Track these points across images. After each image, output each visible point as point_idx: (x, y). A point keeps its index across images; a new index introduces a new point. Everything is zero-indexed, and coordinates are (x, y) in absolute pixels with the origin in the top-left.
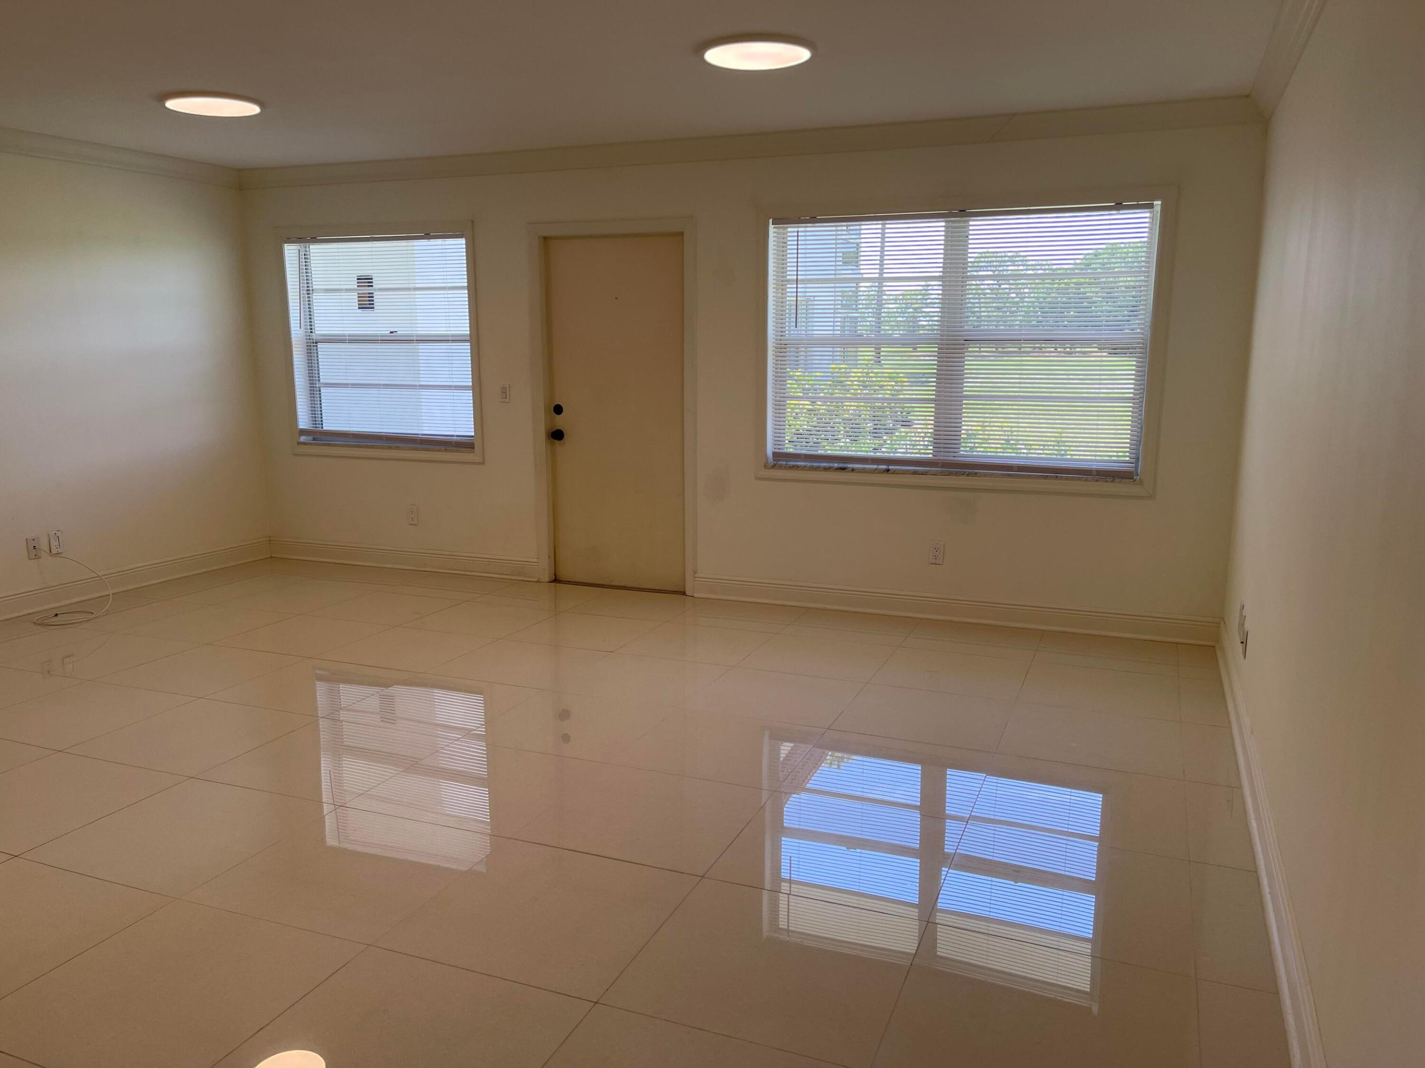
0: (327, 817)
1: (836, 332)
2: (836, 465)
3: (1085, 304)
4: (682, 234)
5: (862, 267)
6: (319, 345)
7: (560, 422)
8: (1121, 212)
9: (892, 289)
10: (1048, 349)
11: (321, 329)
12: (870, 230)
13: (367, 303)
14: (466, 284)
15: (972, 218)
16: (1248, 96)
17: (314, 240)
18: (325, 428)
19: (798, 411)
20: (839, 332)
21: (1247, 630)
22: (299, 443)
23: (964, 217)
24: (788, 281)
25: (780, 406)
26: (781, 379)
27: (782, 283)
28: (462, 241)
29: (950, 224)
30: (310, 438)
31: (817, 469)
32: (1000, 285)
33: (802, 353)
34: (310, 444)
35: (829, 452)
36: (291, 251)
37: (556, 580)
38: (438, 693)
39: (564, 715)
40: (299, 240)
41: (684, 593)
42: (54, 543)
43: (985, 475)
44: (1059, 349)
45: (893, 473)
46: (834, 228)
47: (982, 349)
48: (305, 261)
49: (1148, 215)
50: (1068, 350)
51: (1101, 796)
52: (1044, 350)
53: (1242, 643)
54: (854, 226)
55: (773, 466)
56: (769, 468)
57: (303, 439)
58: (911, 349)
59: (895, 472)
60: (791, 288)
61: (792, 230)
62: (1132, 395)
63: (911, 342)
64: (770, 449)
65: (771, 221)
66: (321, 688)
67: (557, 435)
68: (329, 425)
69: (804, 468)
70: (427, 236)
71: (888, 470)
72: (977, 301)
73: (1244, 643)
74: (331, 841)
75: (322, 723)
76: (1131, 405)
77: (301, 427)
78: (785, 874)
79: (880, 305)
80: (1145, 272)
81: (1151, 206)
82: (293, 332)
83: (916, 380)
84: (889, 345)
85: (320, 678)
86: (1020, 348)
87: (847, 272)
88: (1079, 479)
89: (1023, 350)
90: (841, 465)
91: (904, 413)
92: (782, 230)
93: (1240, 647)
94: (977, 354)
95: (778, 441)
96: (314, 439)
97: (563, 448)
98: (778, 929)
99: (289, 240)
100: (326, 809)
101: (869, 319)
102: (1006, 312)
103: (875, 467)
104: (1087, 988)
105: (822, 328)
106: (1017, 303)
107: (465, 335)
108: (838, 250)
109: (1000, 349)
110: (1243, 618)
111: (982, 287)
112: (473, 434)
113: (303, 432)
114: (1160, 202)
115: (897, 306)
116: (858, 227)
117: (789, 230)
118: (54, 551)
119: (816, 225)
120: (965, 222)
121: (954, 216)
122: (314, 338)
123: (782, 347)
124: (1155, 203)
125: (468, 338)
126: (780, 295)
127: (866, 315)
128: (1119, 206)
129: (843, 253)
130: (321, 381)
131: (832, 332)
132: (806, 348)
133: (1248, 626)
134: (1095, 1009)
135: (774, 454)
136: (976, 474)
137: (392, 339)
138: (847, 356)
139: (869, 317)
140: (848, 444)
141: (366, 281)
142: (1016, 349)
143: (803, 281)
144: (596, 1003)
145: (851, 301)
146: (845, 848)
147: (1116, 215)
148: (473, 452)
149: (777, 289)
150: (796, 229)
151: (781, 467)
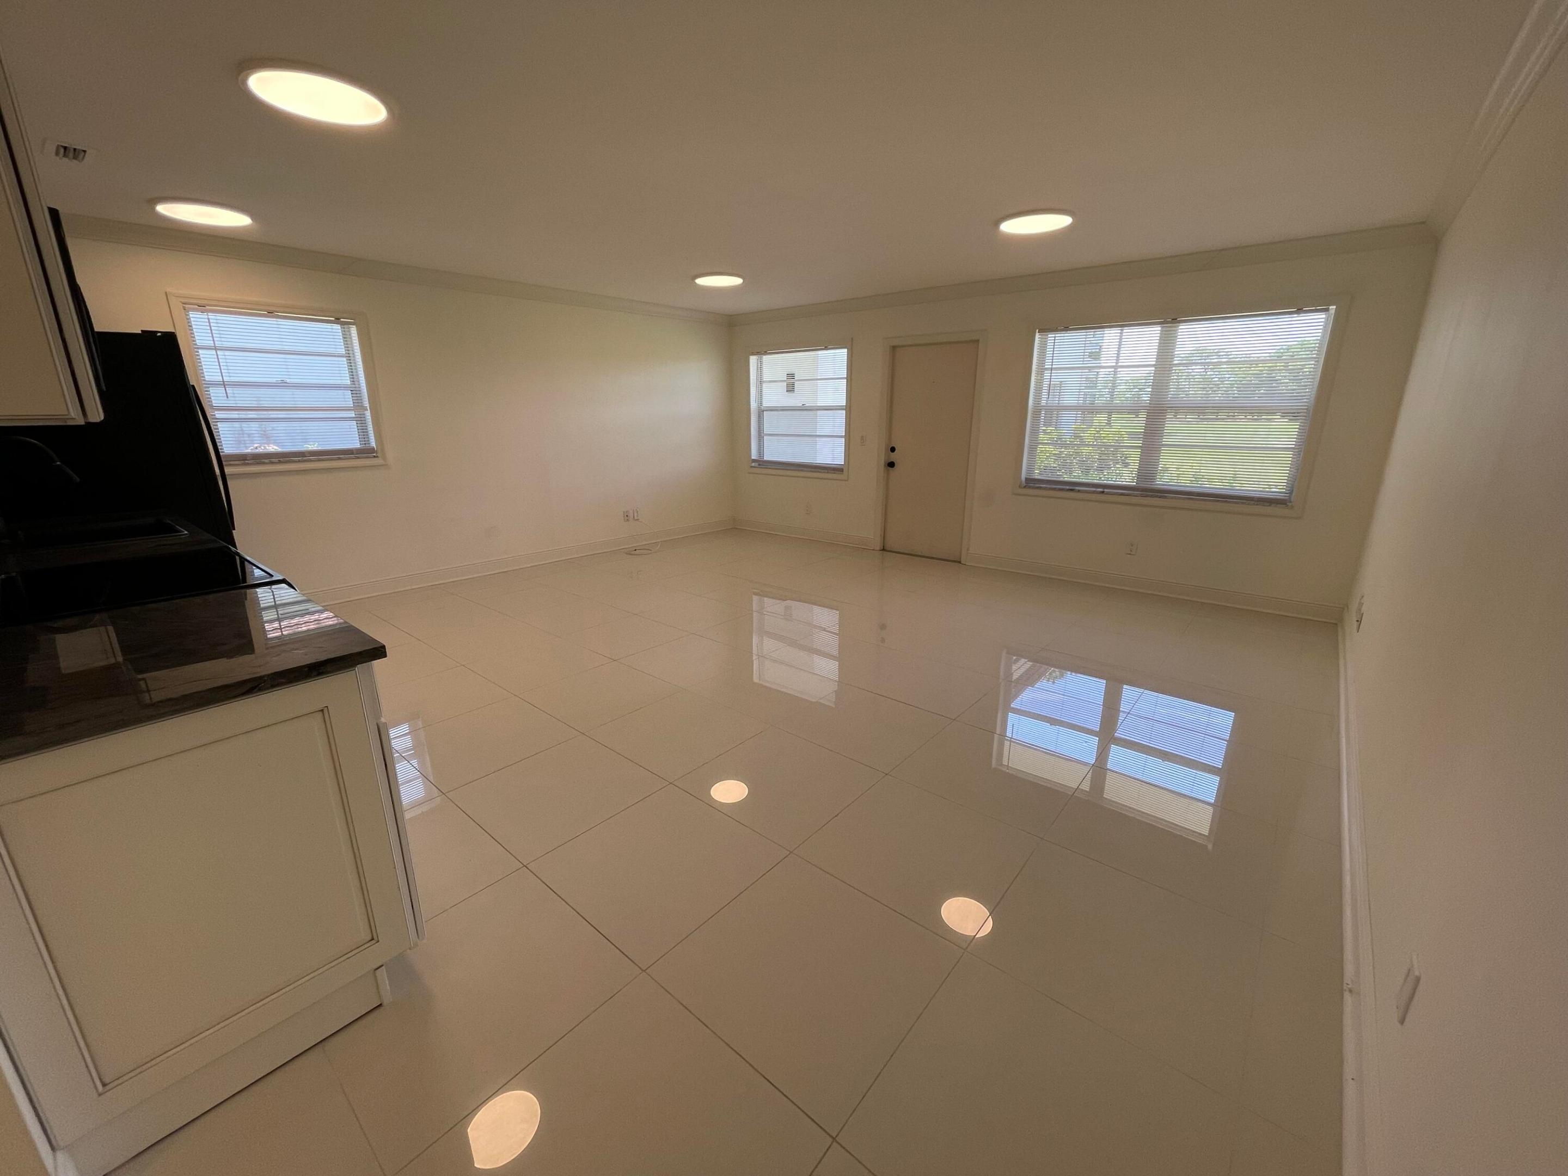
0: (755, 661)
1: (1080, 402)
2: (1068, 487)
3: (1274, 385)
4: (978, 341)
5: (1102, 359)
6: (765, 412)
7: (894, 457)
8: (1301, 315)
9: (1123, 374)
10: (1240, 417)
11: (766, 404)
12: (1110, 336)
13: (791, 388)
14: (846, 376)
15: (1181, 324)
16: (1423, 223)
17: (766, 353)
18: (765, 459)
19: (1048, 454)
20: (1082, 402)
21: (1362, 612)
22: (752, 467)
23: (1175, 323)
24: (1046, 369)
25: (1033, 449)
26: (1035, 432)
27: (1041, 371)
28: (846, 350)
29: (1164, 329)
30: (757, 464)
31: (1054, 489)
32: (1206, 372)
33: (1054, 418)
34: (757, 467)
35: (1066, 479)
36: (753, 360)
37: (884, 550)
38: (815, 607)
39: (883, 627)
40: (758, 353)
41: (960, 562)
42: (636, 514)
43: (1172, 498)
44: (1248, 417)
45: (1106, 494)
46: (1085, 334)
47: (1188, 417)
48: (760, 363)
49: (1324, 316)
50: (1256, 417)
51: (1234, 714)
52: (1236, 417)
53: (1357, 621)
54: (1099, 332)
55: (1025, 487)
56: (1021, 488)
57: (753, 464)
58: (1134, 416)
59: (1108, 493)
60: (1047, 374)
61: (1051, 336)
62: (1293, 446)
63: (1135, 411)
64: (1023, 476)
65: (1037, 331)
66: (755, 598)
67: (891, 465)
68: (767, 457)
69: (1045, 489)
70: (826, 348)
71: (1103, 492)
72: (1187, 383)
73: (1359, 621)
74: (756, 680)
75: (755, 614)
76: (1292, 453)
77: (753, 458)
78: (1009, 734)
79: (1114, 387)
80: (1315, 358)
81: (1327, 310)
82: (752, 406)
83: (1132, 435)
84: (1119, 413)
85: (756, 594)
86: (1217, 416)
87: (1093, 363)
88: (1243, 503)
89: (1219, 417)
90: (1071, 488)
91: (1123, 458)
92: (1044, 337)
93: (1355, 624)
94: (1184, 420)
95: (1030, 469)
96: (759, 465)
97: (894, 472)
98: (1002, 765)
99: (753, 354)
100: (755, 657)
101: (1106, 396)
102: (1209, 391)
103: (1094, 489)
104: (1206, 832)
105: (1069, 399)
106: (1218, 385)
107: (843, 406)
108: (1086, 351)
109: (1201, 417)
110: (1361, 604)
111: (1192, 374)
112: (843, 463)
113: (754, 461)
114: (1335, 307)
115: (1127, 387)
116: (1102, 332)
117: (1049, 336)
118: (636, 518)
119: (1069, 332)
120: (1175, 327)
121: (1168, 323)
122: (762, 408)
123: (1037, 412)
124: (1331, 307)
125: (845, 407)
126: (1039, 378)
127: (1104, 393)
128: (1300, 311)
129: (1089, 353)
130: (765, 432)
131: (1077, 402)
132: (1058, 412)
133: (1364, 608)
134: (1210, 847)
135: (1026, 479)
136: (1166, 496)
137: (803, 409)
138: (1086, 417)
139: (1106, 394)
140: (1080, 474)
141: (791, 376)
142: (1215, 417)
143: (1056, 369)
144: (886, 774)
145: (1093, 384)
146: (1049, 724)
147: (1296, 317)
148: (842, 474)
149: (1038, 374)
150: (1054, 335)
151: (1030, 487)
